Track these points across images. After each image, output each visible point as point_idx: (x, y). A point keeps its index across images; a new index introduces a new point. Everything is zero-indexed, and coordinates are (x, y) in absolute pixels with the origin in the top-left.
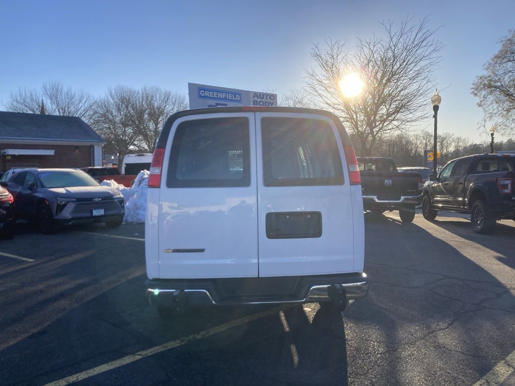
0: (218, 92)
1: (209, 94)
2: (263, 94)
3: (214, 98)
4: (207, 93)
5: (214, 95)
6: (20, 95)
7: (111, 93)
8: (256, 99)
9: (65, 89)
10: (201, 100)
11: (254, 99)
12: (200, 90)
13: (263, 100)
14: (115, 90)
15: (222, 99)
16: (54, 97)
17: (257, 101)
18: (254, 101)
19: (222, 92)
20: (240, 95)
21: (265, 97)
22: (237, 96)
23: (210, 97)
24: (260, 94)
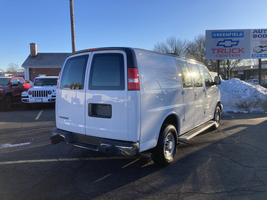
0: (226, 33)
1: (220, 35)
2: (262, 30)
3: (223, 37)
4: (218, 35)
5: (223, 35)
6: (158, 45)
7: (195, 39)
8: (256, 33)
9: (177, 40)
10: (214, 39)
11: (254, 34)
12: (213, 33)
13: (261, 34)
14: (198, 37)
15: (229, 37)
16: (172, 44)
17: (256, 35)
18: (254, 35)
19: (228, 33)
20: (243, 33)
21: (263, 31)
22: (240, 33)
23: (220, 37)
24: (259, 30)
